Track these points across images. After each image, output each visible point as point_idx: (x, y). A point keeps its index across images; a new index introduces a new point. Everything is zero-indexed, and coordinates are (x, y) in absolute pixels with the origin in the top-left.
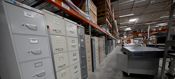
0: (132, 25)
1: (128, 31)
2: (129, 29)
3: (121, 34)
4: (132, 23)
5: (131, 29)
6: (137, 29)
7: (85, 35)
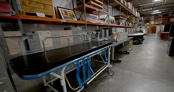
0: (160, 7)
1: (156, 15)
2: (157, 12)
3: (147, 19)
4: (157, 3)
5: (161, 12)
6: (170, 11)
7: (4, 32)
